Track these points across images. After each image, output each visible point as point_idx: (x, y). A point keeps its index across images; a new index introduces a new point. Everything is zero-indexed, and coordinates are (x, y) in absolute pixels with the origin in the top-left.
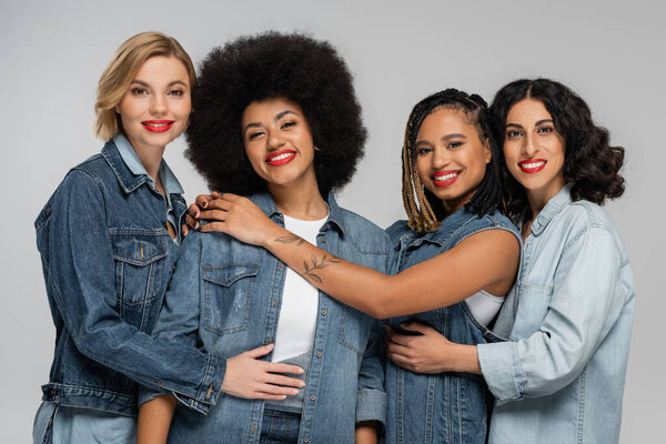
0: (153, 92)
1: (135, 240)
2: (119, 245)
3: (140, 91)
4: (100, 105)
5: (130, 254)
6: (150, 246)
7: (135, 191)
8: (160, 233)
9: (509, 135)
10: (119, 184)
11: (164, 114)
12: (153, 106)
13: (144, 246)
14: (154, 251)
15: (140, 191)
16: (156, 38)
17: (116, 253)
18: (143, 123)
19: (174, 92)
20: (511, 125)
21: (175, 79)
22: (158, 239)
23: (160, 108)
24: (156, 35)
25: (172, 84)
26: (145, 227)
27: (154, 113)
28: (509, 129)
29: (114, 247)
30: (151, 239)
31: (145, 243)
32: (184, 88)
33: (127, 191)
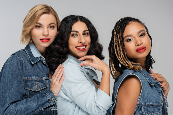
0: (44, 27)
1: (34, 82)
2: (27, 84)
3: (39, 27)
4: (24, 31)
5: (32, 87)
6: (40, 84)
7: (36, 63)
8: (45, 79)
10: (30, 60)
13: (38, 84)
14: (42, 86)
15: (38, 63)
16: (45, 7)
17: (27, 87)
19: (51, 27)
21: (52, 22)
22: (44, 81)
23: (46, 33)
24: (45, 6)
26: (39, 77)
27: (44, 35)
29: (26, 84)
30: (41, 81)
31: (38, 83)
32: (55, 25)
33: (33, 63)
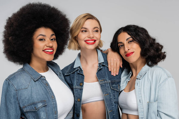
0: (89, 31)
9: (120, 47)
11: (93, 37)
12: (89, 35)
18: (85, 41)
20: (119, 43)
23: (92, 36)
25: (95, 28)
28: (119, 44)
32: (98, 29)
